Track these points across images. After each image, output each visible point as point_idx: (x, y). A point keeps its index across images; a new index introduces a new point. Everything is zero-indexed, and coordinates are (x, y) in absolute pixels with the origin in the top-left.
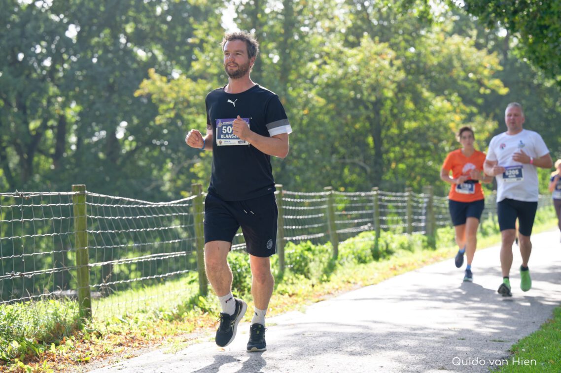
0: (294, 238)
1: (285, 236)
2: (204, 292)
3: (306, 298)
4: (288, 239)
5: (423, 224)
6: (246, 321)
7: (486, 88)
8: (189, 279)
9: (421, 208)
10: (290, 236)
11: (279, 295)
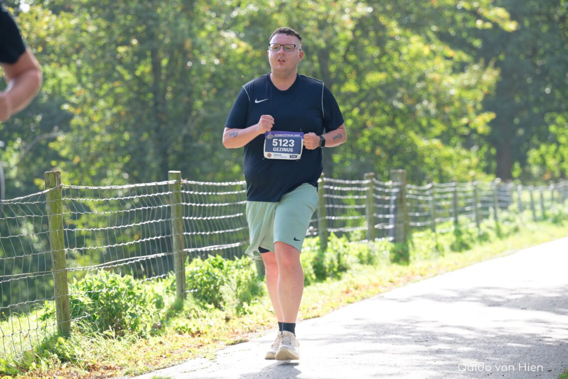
0: (199, 250)
1: (186, 248)
2: (65, 331)
3: (216, 338)
4: (190, 250)
5: (391, 226)
6: (127, 373)
7: (485, 20)
8: (42, 312)
9: (388, 202)
10: (194, 247)
11: (177, 335)
